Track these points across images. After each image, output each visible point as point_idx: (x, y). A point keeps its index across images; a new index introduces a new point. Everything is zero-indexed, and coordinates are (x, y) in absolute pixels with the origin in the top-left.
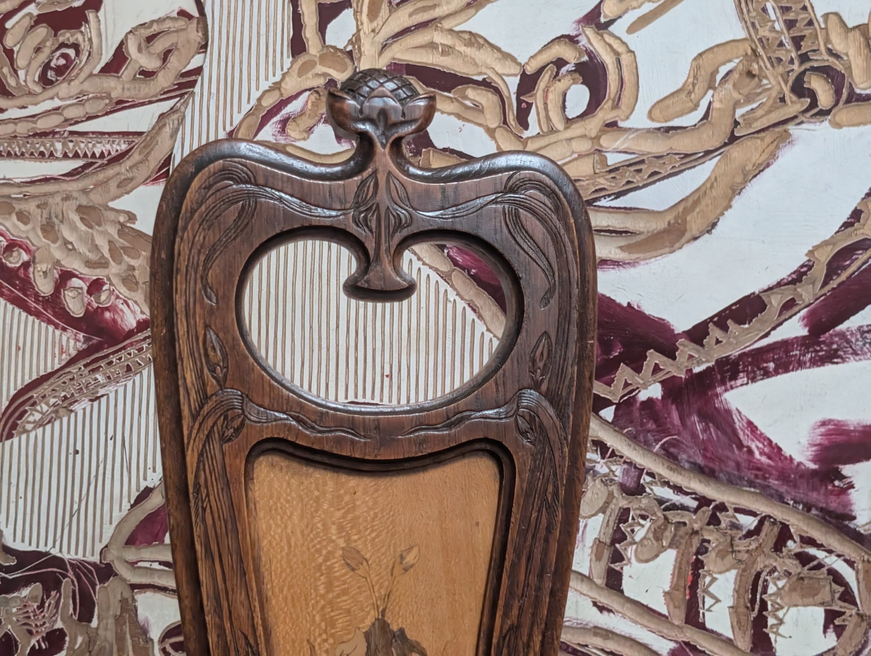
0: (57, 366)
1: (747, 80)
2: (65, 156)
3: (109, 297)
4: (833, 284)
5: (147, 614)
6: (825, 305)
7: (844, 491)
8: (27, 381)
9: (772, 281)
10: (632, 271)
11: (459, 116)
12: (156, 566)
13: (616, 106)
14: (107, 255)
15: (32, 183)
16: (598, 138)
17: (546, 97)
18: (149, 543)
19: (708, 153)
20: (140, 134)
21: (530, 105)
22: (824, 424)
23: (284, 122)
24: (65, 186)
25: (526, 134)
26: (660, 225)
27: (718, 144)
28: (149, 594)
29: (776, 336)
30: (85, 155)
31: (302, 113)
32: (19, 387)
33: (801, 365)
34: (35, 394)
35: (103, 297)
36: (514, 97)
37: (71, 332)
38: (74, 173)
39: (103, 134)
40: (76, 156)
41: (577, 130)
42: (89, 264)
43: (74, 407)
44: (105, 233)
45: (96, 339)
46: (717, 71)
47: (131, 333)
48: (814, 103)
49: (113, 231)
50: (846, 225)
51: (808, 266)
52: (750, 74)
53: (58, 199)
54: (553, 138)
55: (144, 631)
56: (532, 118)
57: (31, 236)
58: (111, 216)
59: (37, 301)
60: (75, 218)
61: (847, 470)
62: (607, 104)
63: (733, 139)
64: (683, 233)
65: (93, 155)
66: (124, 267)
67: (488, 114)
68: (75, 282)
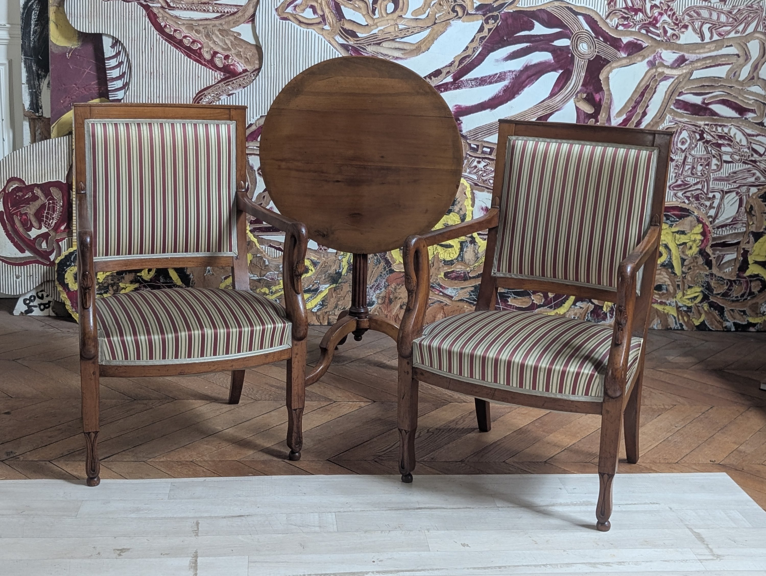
0: (213, 83)
1: (439, 6)
2: (214, 12)
3: (232, 61)
4: (460, 67)
5: (253, 162)
6: (457, 73)
7: (460, 124)
8: (202, 88)
9: (444, 65)
10: (405, 61)
11: (353, 9)
12: (255, 148)
13: (402, 10)
14: (230, 46)
15: (201, 20)
16: (396, 20)
17: (381, 6)
18: (252, 141)
19: (428, 27)
20: (242, 6)
21: (376, 8)
22: (456, 106)
23: (295, 7)
24: (213, 22)
25: (375, 17)
26: (414, 47)
27: (430, 25)
28: (253, 156)
29: (444, 81)
30: (221, 12)
31: (301, 4)
32: (200, 90)
33: (451, 89)
34: (205, 92)
35: (230, 61)
36: (371, 5)
37: (218, 72)
38: (216, 18)
39: (228, 5)
40: (218, 12)
41: (390, 17)
42: (223, 49)
43: (221, 97)
44: (229, 39)
45: (228, 75)
46: (431, 3)
47: (240, 73)
48: (457, 15)
49: (232, 39)
50: (464, 50)
51: (454, 62)
52: (440, 4)
53: (211, 26)
54: (383, 19)
55: (252, 168)
56: (377, 12)
57: (201, 38)
58: (232, 33)
59: (205, 61)
60: (218, 33)
61: (461, 118)
62: (399, 10)
63: (435, 23)
64: (420, 51)
65: (224, 12)
66: (237, 51)
67: (363, 10)
68: (219, 55)
